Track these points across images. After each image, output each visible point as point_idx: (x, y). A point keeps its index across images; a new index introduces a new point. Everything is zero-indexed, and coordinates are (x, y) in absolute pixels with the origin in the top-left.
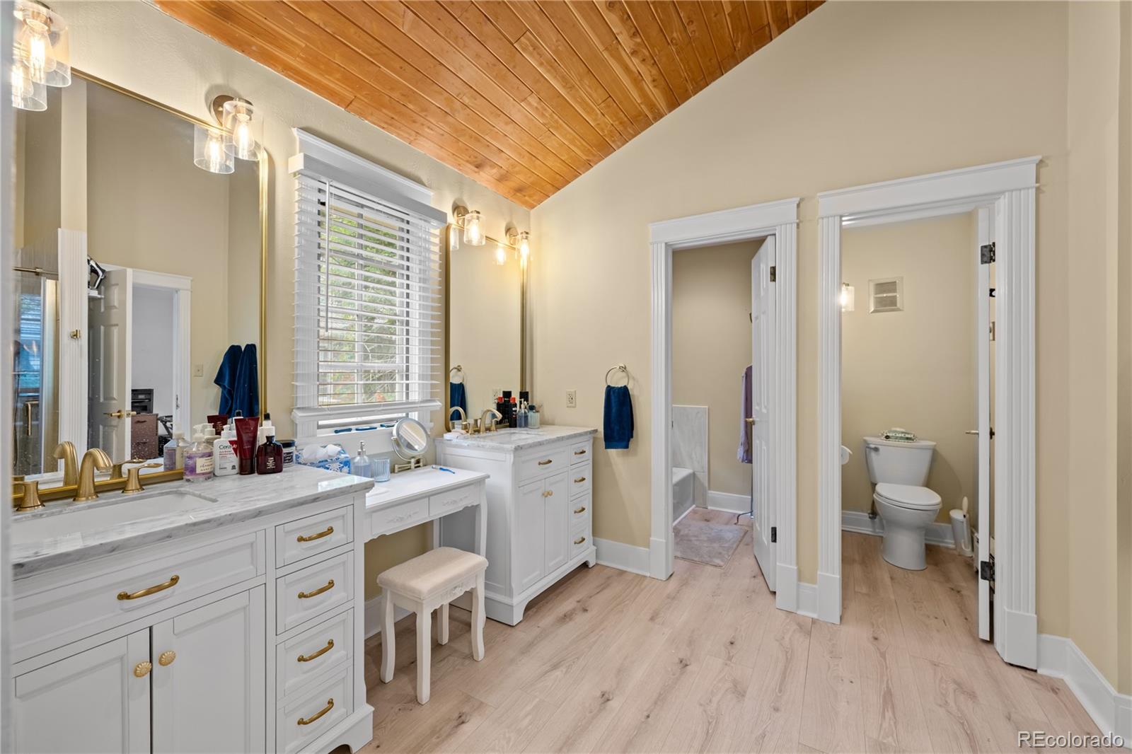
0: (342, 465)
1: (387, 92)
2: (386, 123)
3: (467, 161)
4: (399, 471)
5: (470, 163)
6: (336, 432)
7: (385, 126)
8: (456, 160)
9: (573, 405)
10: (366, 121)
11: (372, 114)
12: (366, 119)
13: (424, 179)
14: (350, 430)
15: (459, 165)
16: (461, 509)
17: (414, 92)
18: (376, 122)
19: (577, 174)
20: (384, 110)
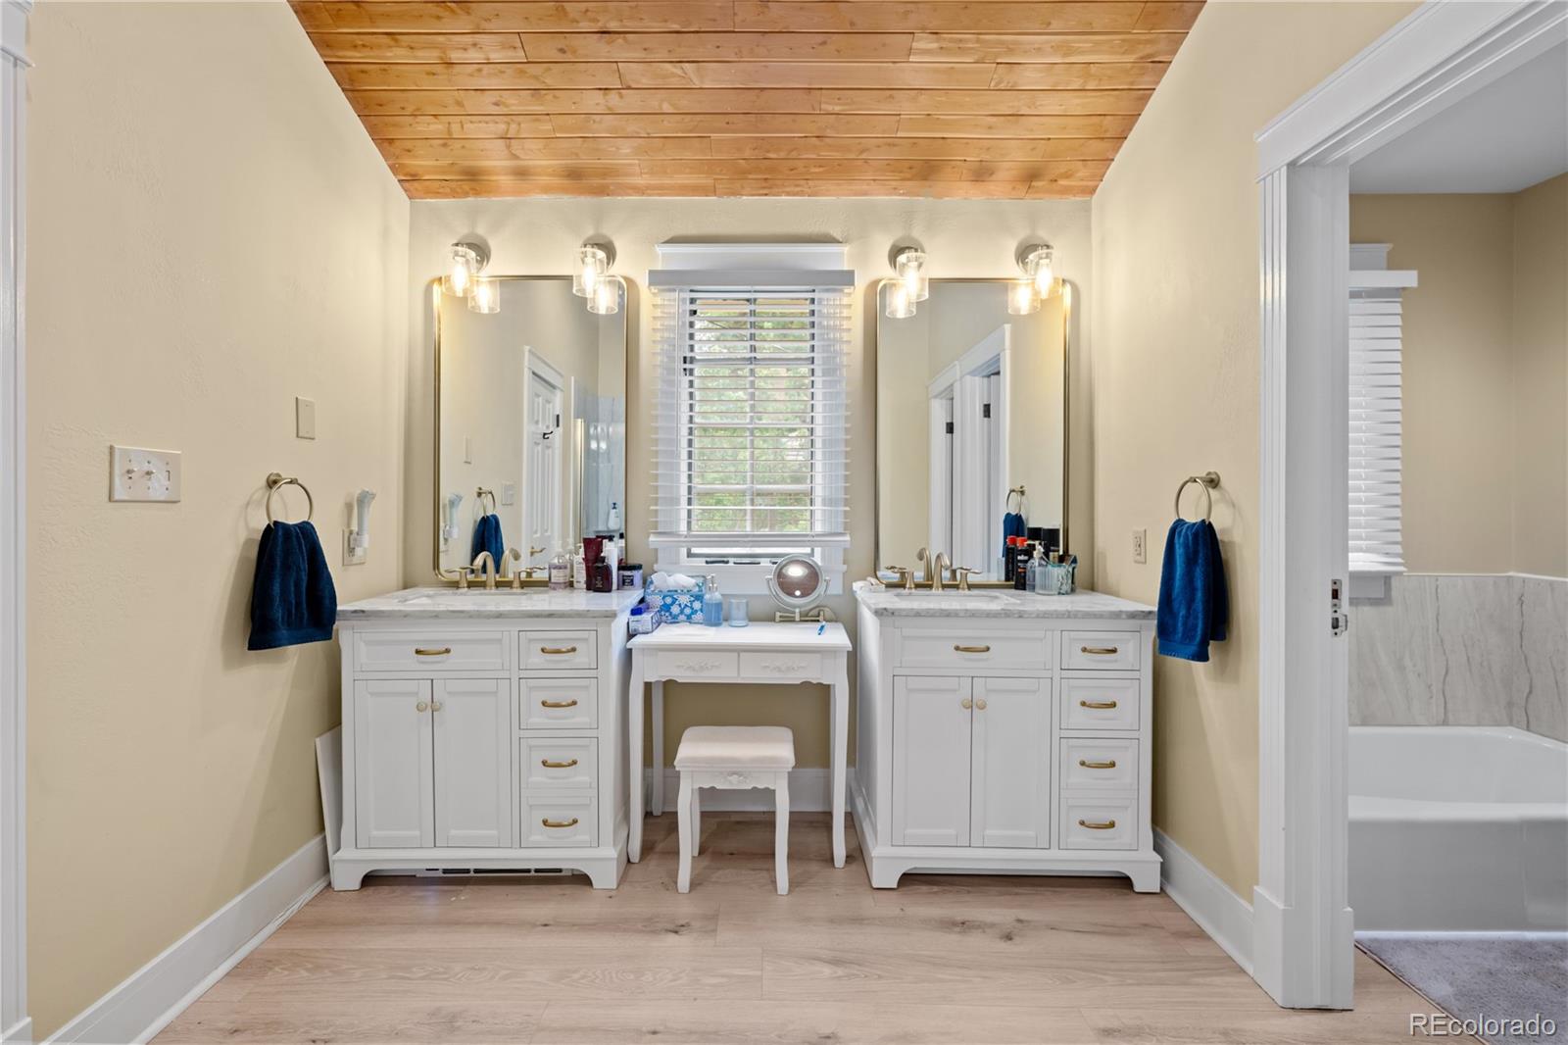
0: (692, 599)
1: (736, 156)
2: (764, 188)
3: (903, 180)
4: (781, 621)
5: (909, 180)
6: (707, 562)
7: (765, 192)
8: (885, 185)
9: (1141, 558)
10: (744, 198)
11: (743, 188)
12: (742, 195)
13: (837, 235)
14: (727, 562)
15: (895, 189)
16: (798, 682)
17: (763, 139)
18: (754, 192)
19: (1145, 96)
20: (750, 176)
